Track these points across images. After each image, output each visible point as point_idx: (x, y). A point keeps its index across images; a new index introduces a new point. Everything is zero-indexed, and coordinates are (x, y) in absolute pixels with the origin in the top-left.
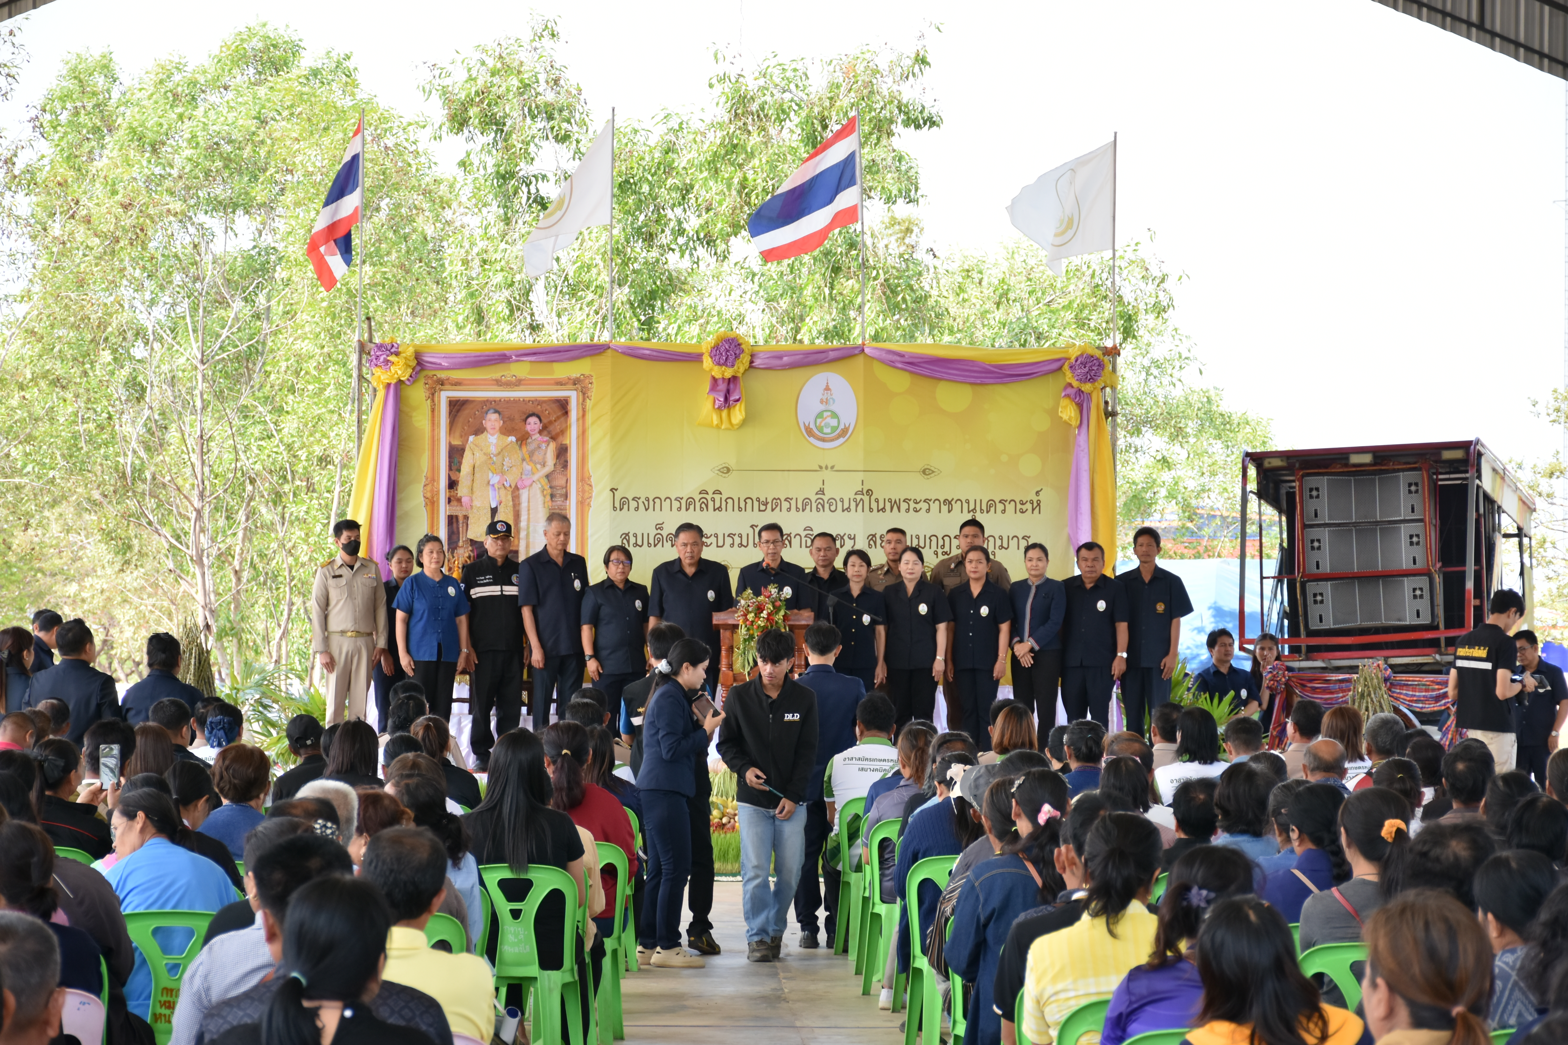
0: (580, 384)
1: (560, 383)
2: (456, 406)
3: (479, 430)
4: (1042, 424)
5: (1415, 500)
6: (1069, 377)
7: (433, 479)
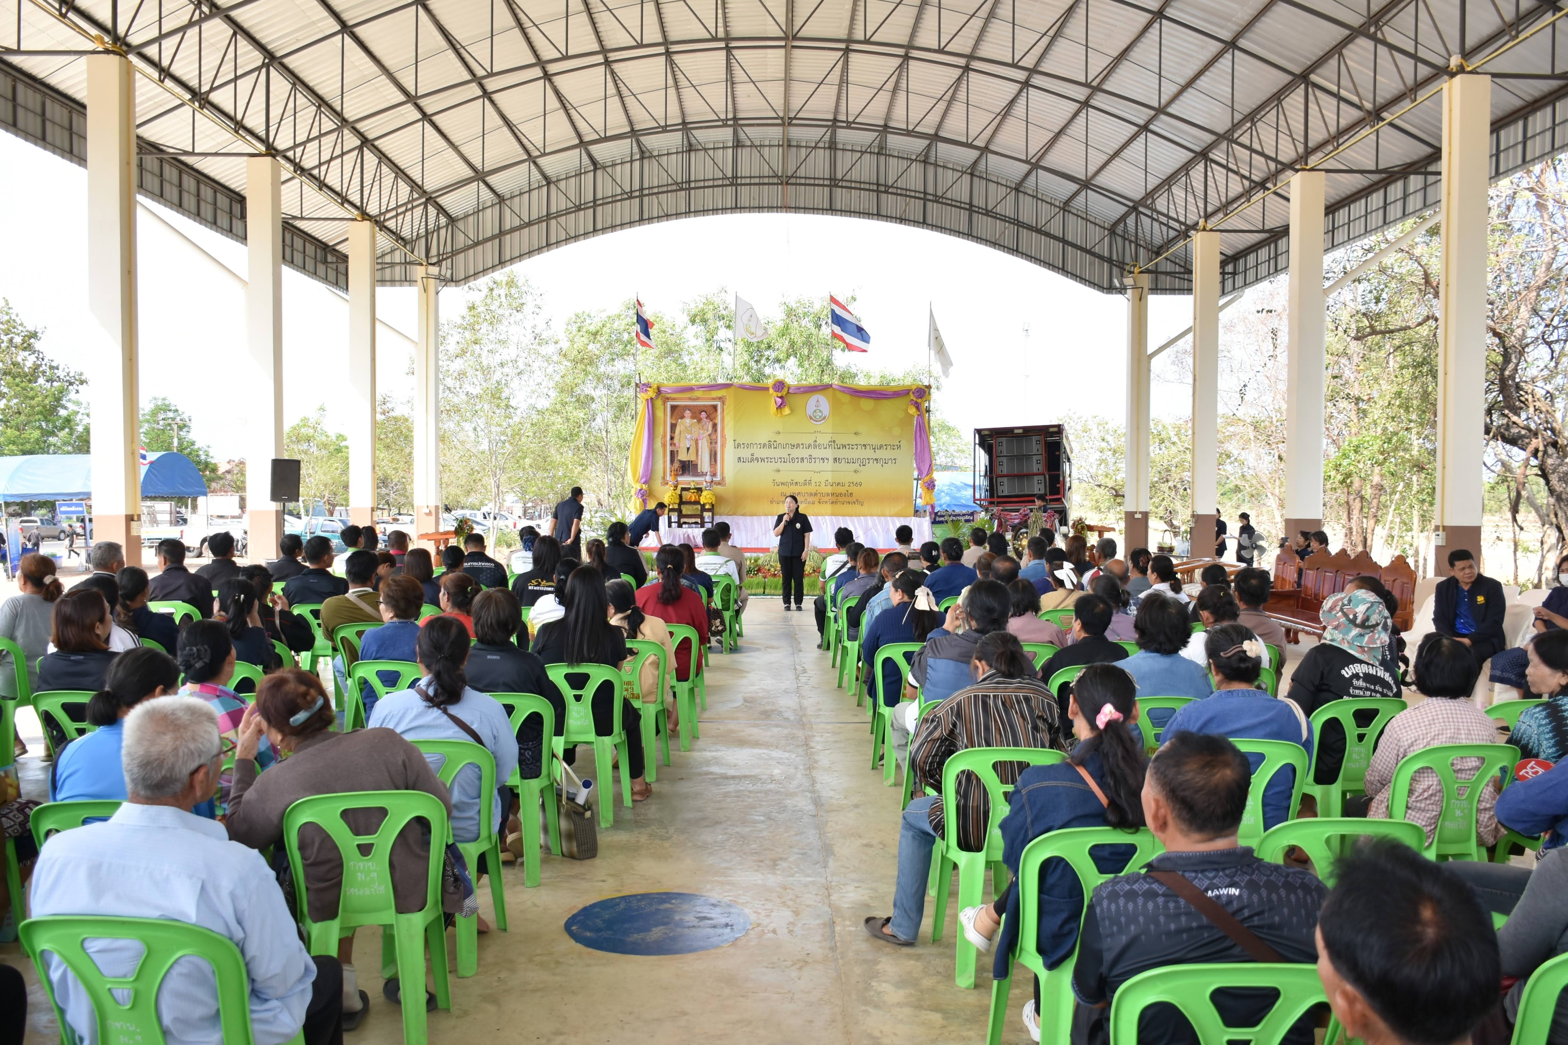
0: (721, 399)
1: (714, 399)
2: (673, 408)
3: (682, 417)
4: (901, 415)
5: (1039, 447)
6: (912, 397)
7: (664, 436)
